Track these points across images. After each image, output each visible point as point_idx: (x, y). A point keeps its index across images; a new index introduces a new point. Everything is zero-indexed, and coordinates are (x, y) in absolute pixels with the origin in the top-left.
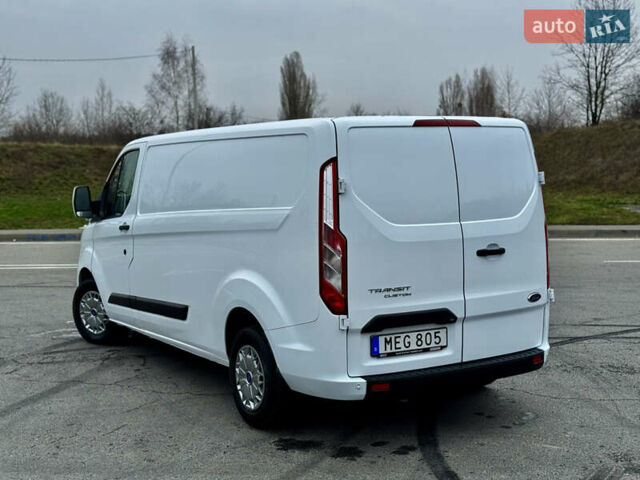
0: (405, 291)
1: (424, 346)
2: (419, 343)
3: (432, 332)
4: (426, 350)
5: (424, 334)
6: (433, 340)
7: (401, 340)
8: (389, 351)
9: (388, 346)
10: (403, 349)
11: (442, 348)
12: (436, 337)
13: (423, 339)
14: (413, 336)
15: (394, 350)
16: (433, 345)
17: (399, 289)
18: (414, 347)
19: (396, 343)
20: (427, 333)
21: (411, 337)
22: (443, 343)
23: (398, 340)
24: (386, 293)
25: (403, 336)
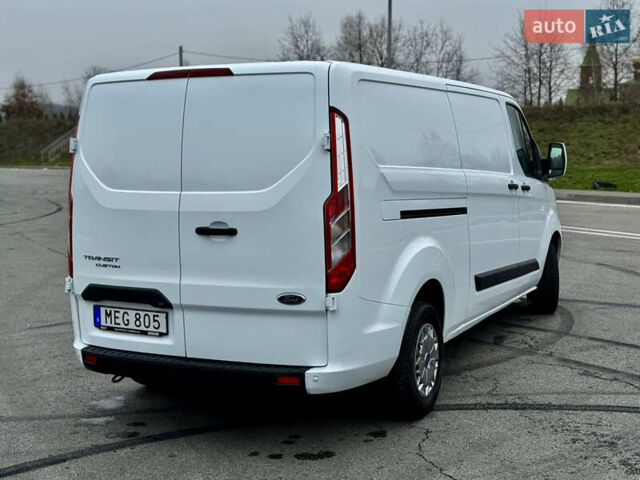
0: (114, 263)
1: (142, 328)
2: (138, 323)
3: (151, 315)
4: (144, 333)
5: (142, 314)
6: (152, 324)
7: (120, 315)
8: (109, 324)
9: (109, 320)
10: (122, 326)
11: (161, 335)
12: (155, 321)
13: (142, 320)
14: (132, 314)
15: (113, 325)
16: (151, 329)
17: (109, 260)
18: (132, 326)
19: (116, 317)
20: (146, 314)
21: (130, 315)
22: (163, 329)
23: (117, 315)
24: (97, 262)
25: (122, 311)
